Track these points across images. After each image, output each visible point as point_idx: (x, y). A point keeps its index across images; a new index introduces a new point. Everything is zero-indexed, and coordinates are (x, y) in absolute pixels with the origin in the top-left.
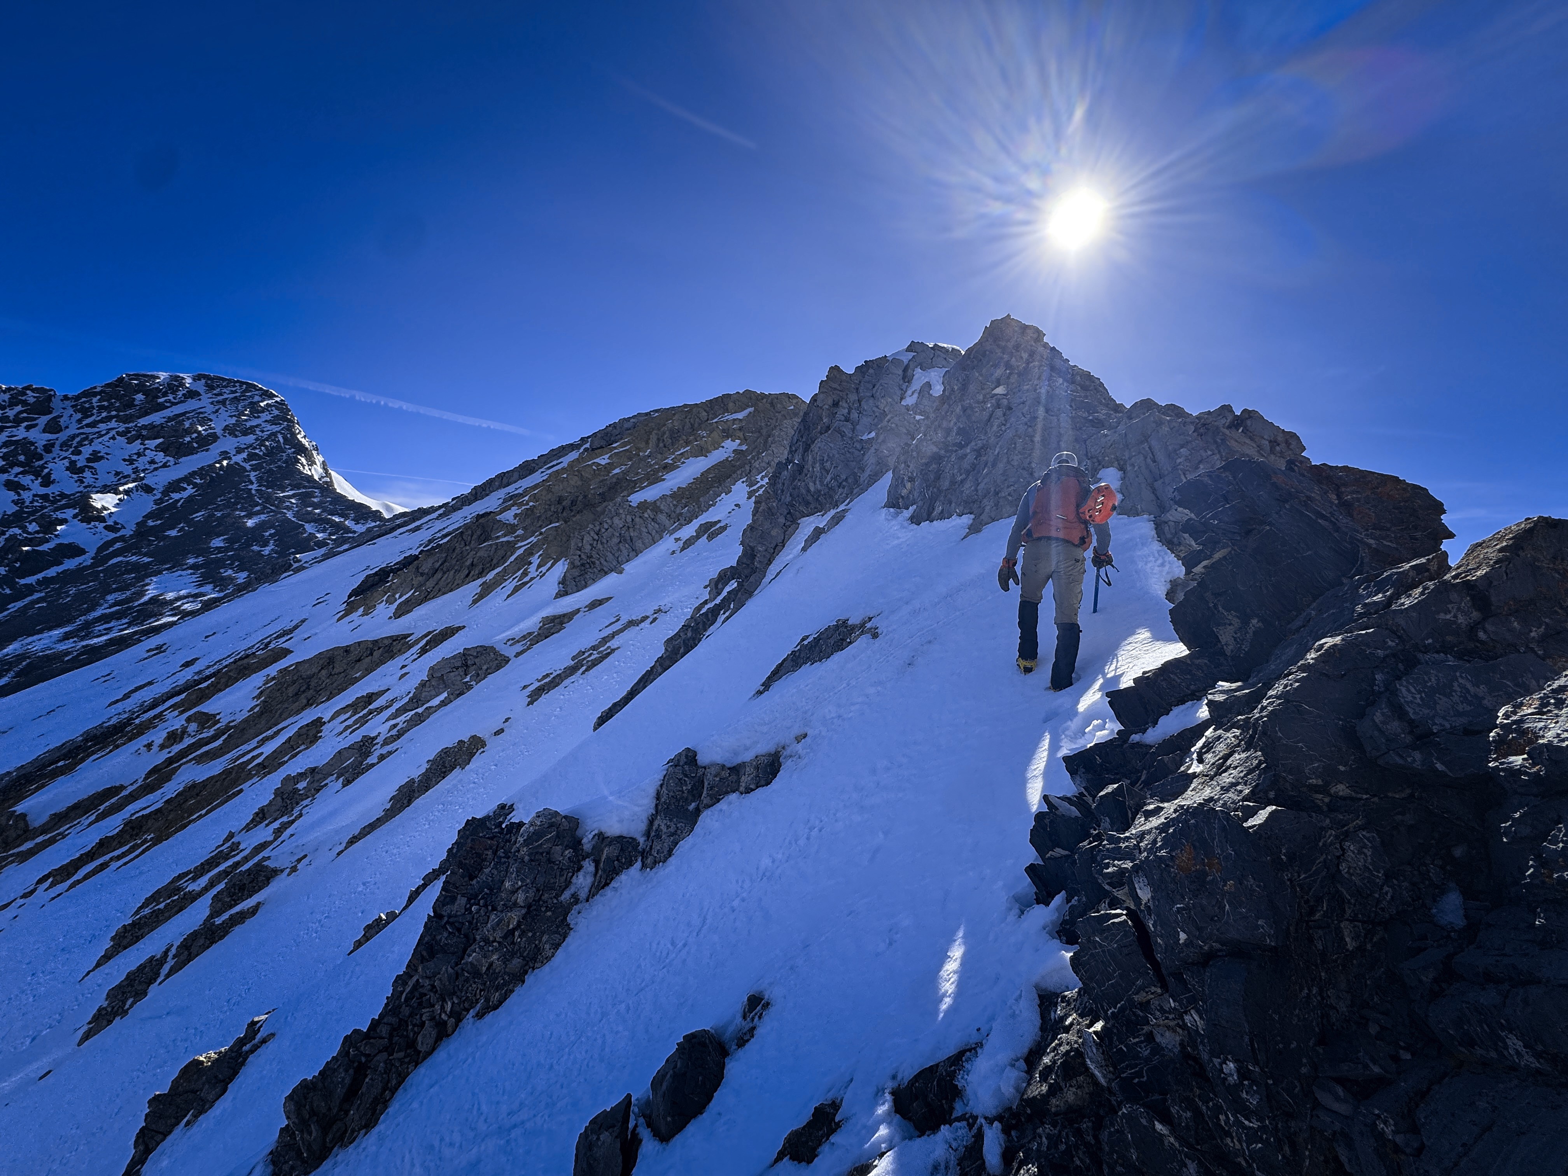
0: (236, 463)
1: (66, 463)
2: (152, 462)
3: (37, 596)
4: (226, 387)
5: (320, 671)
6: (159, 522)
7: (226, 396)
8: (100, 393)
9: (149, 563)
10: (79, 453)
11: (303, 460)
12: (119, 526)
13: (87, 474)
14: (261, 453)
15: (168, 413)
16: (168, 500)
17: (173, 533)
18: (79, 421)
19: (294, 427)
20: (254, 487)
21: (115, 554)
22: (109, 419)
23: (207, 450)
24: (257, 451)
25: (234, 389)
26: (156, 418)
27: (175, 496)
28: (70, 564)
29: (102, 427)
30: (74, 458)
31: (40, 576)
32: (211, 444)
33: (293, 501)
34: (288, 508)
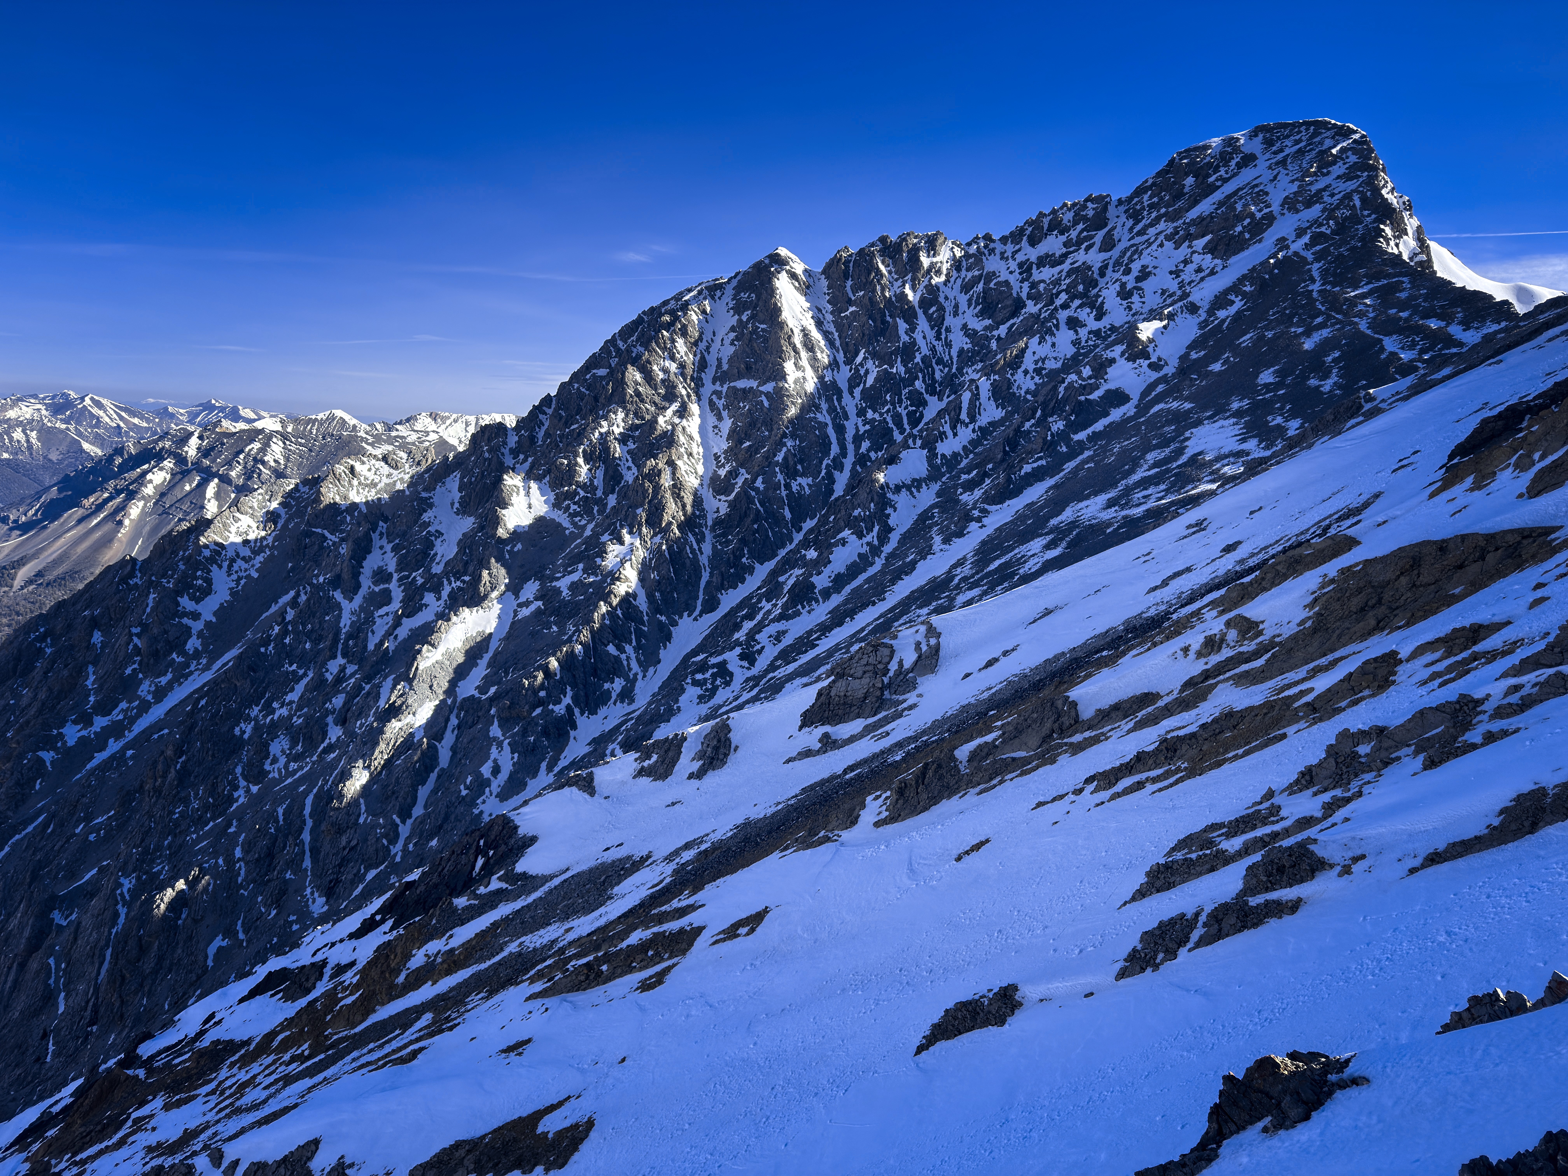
0: (1296, 254)
1: (1117, 286)
2: (1199, 270)
3: (1087, 454)
4: (1288, 137)
5: (1398, 577)
6: (1203, 353)
7: (1287, 151)
8: (1150, 188)
9: (1189, 411)
10: (1128, 271)
11: (1388, 231)
12: (1162, 363)
13: (1135, 298)
14: (1328, 232)
15: (1218, 196)
16: (1213, 321)
17: (1217, 367)
18: (1131, 229)
19: (1377, 176)
20: (1316, 287)
21: (1159, 399)
22: (1157, 220)
23: (1260, 241)
24: (1323, 229)
25: (1297, 137)
26: (1205, 207)
27: (1221, 314)
28: (1116, 415)
29: (1152, 231)
30: (1124, 279)
31: (1089, 431)
32: (1266, 230)
33: (1368, 301)
34: (1361, 314)
